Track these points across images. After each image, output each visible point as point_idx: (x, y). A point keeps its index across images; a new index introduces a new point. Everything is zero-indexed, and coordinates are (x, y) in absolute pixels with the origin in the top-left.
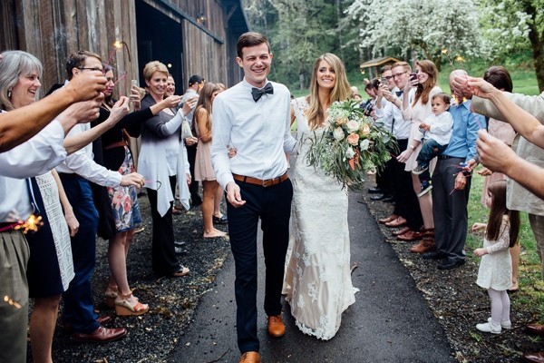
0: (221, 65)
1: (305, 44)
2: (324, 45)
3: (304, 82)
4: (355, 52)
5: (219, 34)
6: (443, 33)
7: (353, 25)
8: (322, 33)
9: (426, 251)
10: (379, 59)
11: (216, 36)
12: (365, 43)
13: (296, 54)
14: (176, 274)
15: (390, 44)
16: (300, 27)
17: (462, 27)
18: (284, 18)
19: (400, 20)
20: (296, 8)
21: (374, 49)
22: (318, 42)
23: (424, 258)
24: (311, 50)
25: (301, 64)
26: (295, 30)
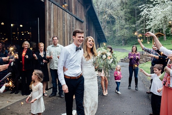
1: (124, 30)
3: (124, 43)
7: (142, 23)
8: (130, 26)
12: (148, 27)
13: (121, 34)
18: (117, 22)
20: (121, 17)
21: (152, 29)
22: (129, 30)
24: (126, 32)
25: (123, 37)
26: (121, 25)
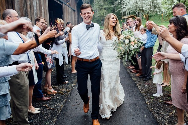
0: (75, 18)
1: (103, 10)
2: (110, 11)
3: (103, 23)
4: (120, 13)
5: (74, 8)
6: (149, 7)
7: (120, 4)
8: (109, 7)
9: (140, 76)
10: (128, 15)
11: (73, 9)
12: (123, 10)
13: (100, 14)
14: (64, 83)
15: (132, 11)
16: (101, 5)
17: (156, 5)
18: (96, 2)
19: (135, 2)
21: (126, 12)
22: (108, 10)
23: (140, 78)
24: (105, 12)
25: (102, 17)
26: (100, 6)
